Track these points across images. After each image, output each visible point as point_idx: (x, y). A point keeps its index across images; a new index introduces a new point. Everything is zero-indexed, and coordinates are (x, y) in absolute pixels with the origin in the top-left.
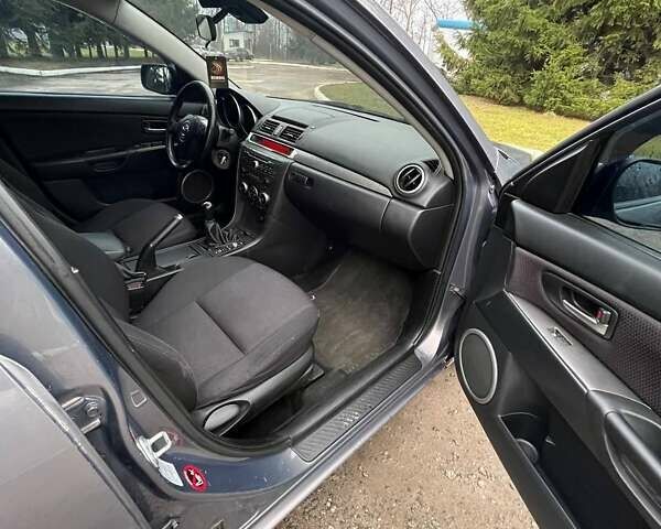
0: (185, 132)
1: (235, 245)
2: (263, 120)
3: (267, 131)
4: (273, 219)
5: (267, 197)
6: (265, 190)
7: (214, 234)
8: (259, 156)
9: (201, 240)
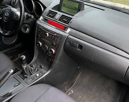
0: (7, 17)
1: (38, 75)
2: (47, 10)
3: (51, 17)
4: (57, 62)
5: (54, 51)
6: (52, 48)
7: (27, 71)
8: (48, 30)
9: (19, 72)
